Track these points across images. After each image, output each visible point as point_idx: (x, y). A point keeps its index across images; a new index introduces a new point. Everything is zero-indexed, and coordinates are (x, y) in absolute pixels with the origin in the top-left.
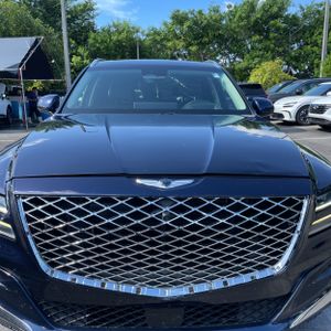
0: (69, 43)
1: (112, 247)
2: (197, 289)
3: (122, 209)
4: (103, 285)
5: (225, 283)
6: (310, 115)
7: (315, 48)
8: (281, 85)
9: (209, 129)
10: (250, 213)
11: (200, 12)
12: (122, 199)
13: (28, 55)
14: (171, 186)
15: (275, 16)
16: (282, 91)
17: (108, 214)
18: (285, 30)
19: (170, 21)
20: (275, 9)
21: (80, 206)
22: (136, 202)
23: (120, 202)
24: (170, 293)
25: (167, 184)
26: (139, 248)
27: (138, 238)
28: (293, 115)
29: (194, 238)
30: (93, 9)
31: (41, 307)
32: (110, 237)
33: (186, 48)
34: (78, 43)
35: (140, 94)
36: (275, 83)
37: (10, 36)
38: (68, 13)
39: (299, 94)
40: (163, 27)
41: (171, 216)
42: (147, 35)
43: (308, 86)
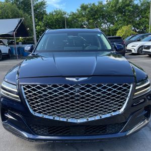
0: (35, 20)
1: (57, 103)
2: (90, 119)
3: (61, 89)
4: (54, 118)
5: (101, 117)
6: (144, 50)
7: (147, 19)
8: (131, 37)
9: (95, 58)
10: (110, 90)
11: (94, 4)
12: (60, 85)
13: (17, 26)
14: (79, 80)
15: (128, 5)
16: (131, 40)
17: (55, 91)
18: (133, 11)
19: (80, 9)
20: (128, 2)
21: (45, 88)
22: (66, 86)
23: (60, 86)
24: (79, 121)
25: (77, 79)
26: (67, 104)
27: (67, 100)
28: (136, 50)
29: (88, 100)
30: (45, 5)
31: (30, 127)
32: (56, 100)
33: (88, 21)
34: (39, 20)
35: (67, 42)
36: (128, 36)
37: (9, 18)
38: (34, 6)
39: (139, 40)
40: (77, 12)
41: (79, 91)
42: (70, 16)
43: (143, 37)
